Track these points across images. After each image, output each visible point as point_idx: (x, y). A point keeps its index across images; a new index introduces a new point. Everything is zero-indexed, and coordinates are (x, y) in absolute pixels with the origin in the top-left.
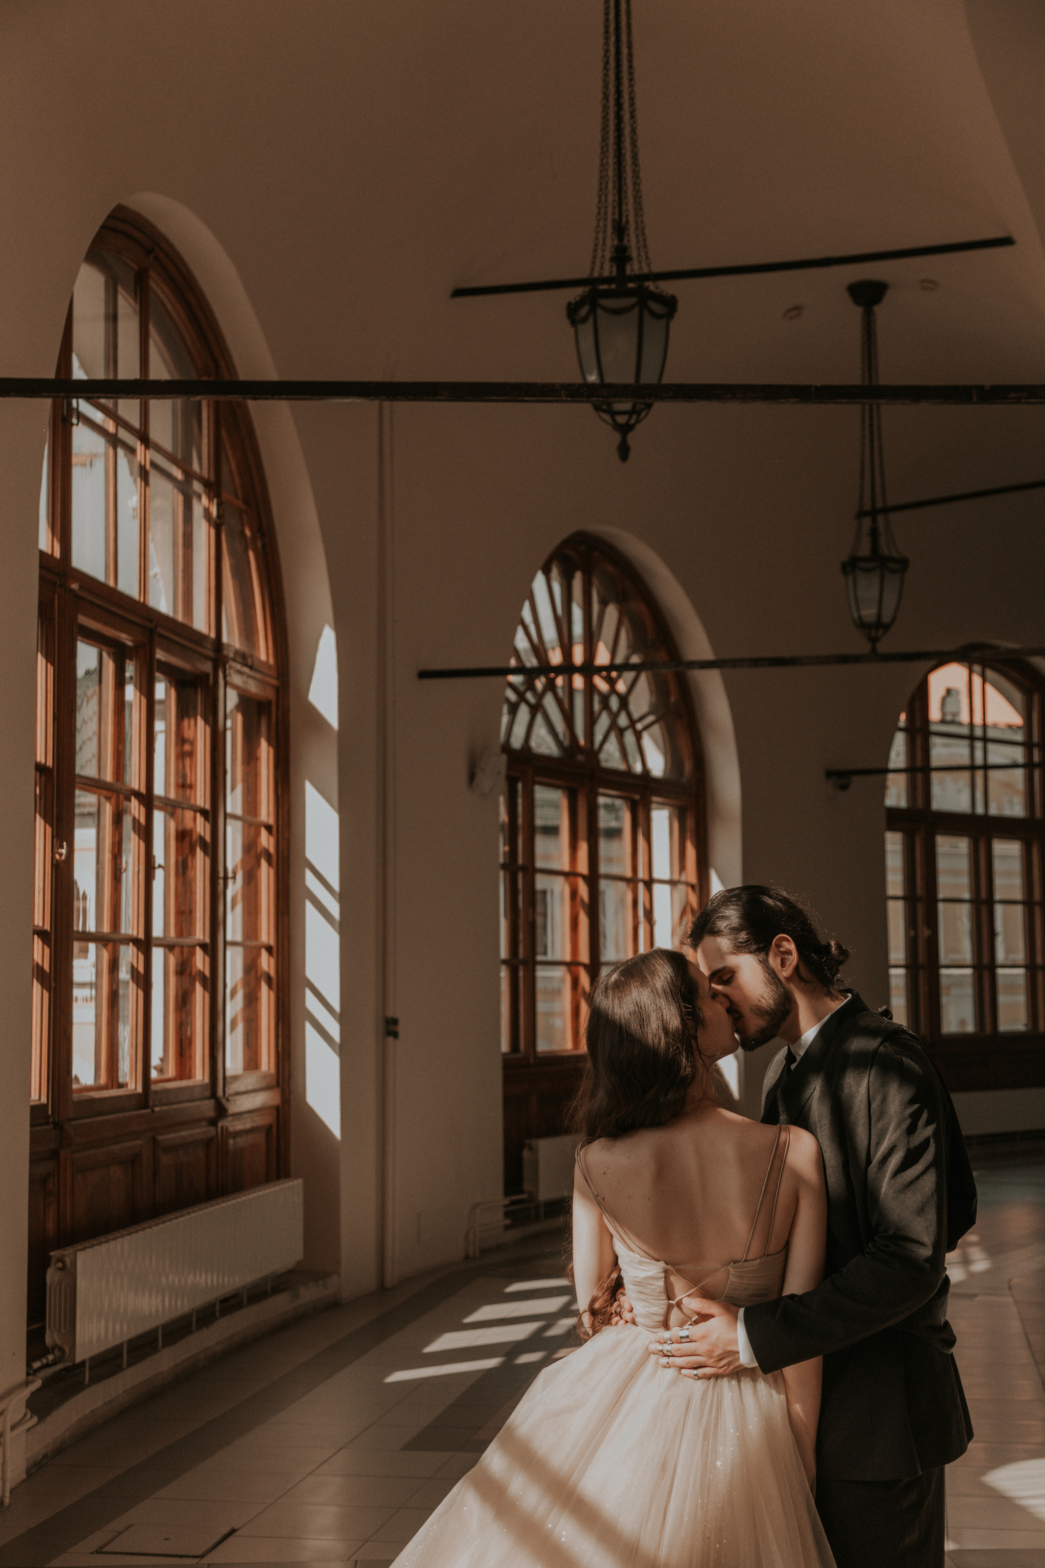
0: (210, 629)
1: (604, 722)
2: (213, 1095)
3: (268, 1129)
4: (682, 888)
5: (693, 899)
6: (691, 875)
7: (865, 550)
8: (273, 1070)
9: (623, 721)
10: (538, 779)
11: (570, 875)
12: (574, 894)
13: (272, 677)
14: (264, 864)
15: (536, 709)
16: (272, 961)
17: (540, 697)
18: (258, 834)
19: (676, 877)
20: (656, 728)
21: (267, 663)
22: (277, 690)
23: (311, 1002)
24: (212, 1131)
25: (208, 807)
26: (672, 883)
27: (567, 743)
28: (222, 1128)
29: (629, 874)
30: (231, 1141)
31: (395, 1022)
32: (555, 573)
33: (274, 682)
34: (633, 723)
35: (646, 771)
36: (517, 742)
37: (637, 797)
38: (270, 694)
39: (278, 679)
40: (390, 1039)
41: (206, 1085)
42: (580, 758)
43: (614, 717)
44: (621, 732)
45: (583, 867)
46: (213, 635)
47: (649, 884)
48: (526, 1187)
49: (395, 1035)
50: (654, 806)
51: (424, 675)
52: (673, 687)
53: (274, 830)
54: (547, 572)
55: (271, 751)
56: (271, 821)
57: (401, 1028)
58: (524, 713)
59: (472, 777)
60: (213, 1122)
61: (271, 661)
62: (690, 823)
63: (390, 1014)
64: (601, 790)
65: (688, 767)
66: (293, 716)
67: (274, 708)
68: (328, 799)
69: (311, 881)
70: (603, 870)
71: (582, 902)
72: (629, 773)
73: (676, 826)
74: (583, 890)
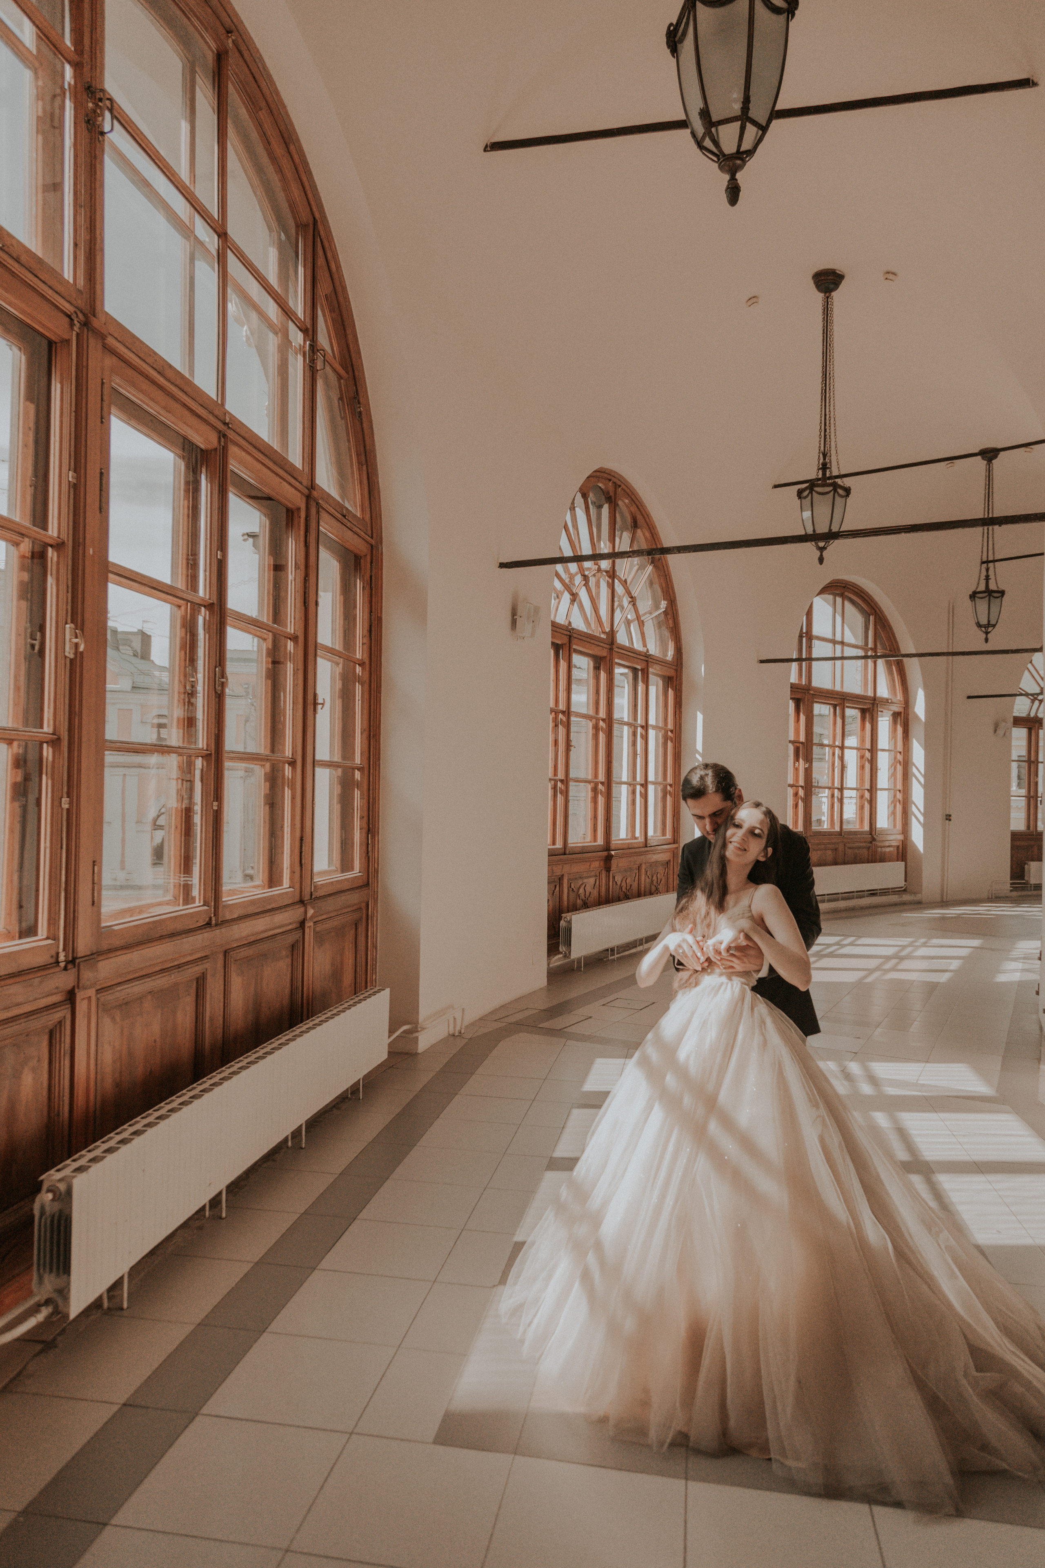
2: (872, 834)
3: (898, 847)
8: (900, 829)
14: (898, 765)
16: (901, 795)
18: (895, 755)
21: (901, 702)
22: (904, 710)
23: (914, 809)
24: (869, 845)
25: (871, 748)
28: (876, 844)
30: (880, 848)
31: (950, 816)
33: (903, 707)
38: (902, 710)
40: (948, 821)
41: (868, 831)
48: (1026, 878)
49: (950, 820)
51: (969, 697)
53: (903, 753)
55: (902, 729)
56: (901, 751)
57: (953, 818)
59: (995, 731)
60: (871, 842)
61: (902, 699)
63: (948, 813)
66: (910, 717)
67: (902, 715)
68: (920, 744)
69: (914, 770)
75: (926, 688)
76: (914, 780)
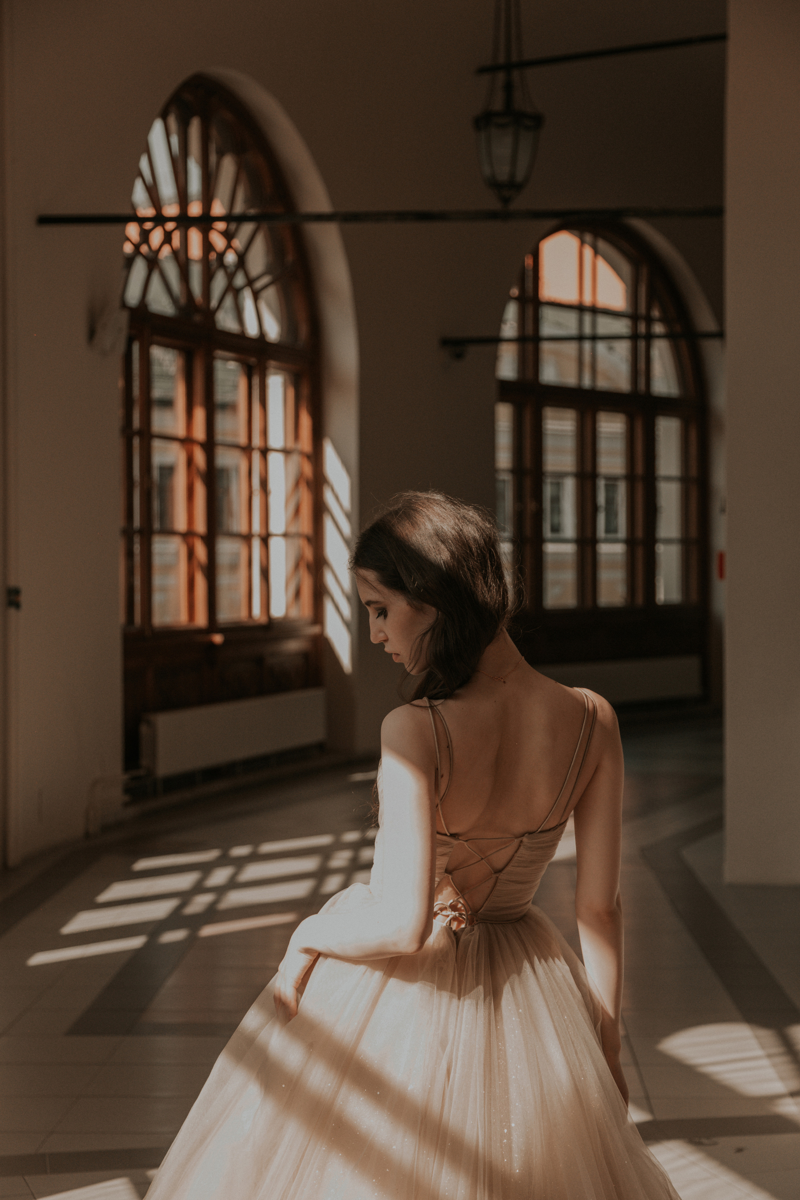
1: (219, 282)
4: (295, 458)
5: (308, 470)
6: (306, 444)
7: (498, 105)
9: (240, 280)
10: (154, 338)
11: (187, 441)
12: (190, 461)
15: (150, 264)
17: (156, 251)
19: (291, 444)
26: (286, 452)
27: (183, 301)
29: (243, 440)
31: (17, 591)
32: (172, 120)
34: (250, 282)
35: (262, 335)
36: (133, 299)
37: (253, 360)
40: (12, 611)
42: (197, 318)
43: (230, 277)
44: (237, 292)
45: (199, 433)
47: (265, 452)
48: (144, 762)
49: (16, 605)
50: (271, 370)
51: (43, 220)
52: (289, 246)
54: (165, 120)
57: (24, 599)
58: (139, 267)
59: (91, 334)
62: (305, 391)
63: (13, 582)
64: (218, 353)
65: (304, 331)
70: (219, 437)
71: (198, 470)
72: (242, 336)
73: (291, 393)
74: (200, 458)
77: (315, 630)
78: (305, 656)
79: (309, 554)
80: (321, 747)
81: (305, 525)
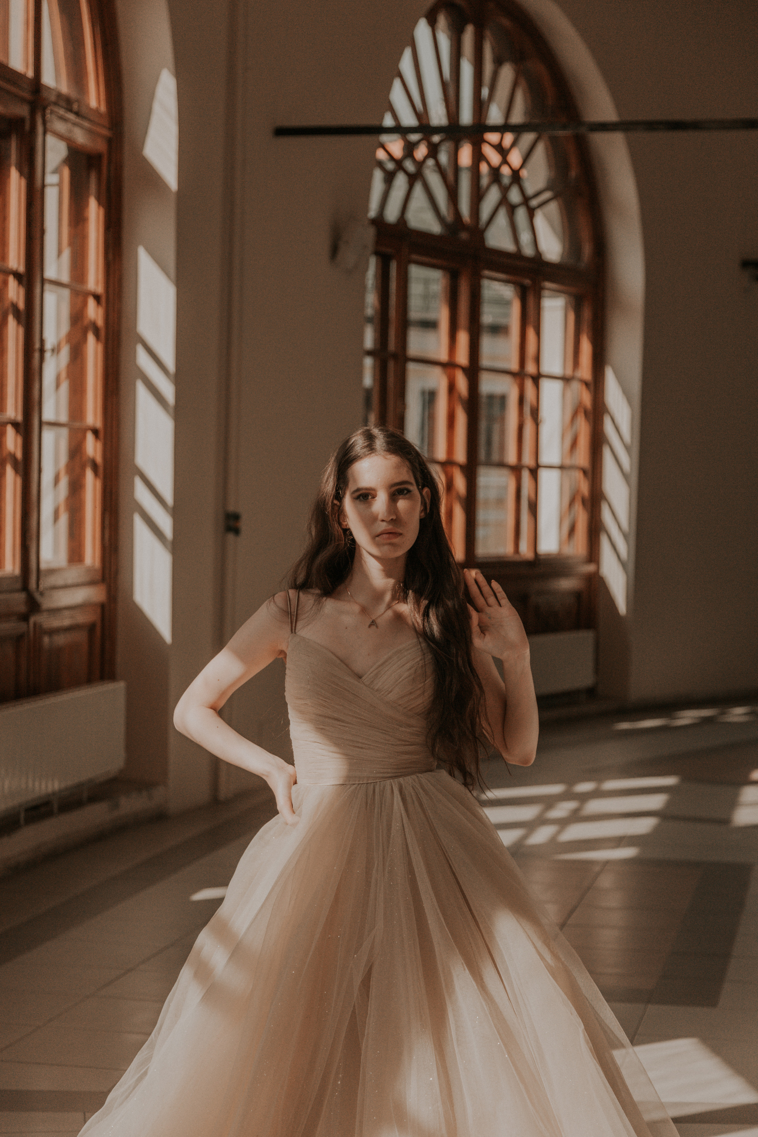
0: (27, 67)
1: (492, 196)
2: (25, 587)
3: (91, 628)
4: (576, 386)
5: (587, 399)
6: (585, 371)
8: (98, 564)
9: (515, 196)
10: (414, 257)
11: (449, 366)
12: (452, 387)
13: (104, 126)
14: (91, 339)
15: (413, 178)
16: (99, 445)
17: (420, 165)
18: (85, 304)
19: (569, 372)
20: (553, 207)
21: (97, 111)
22: (110, 141)
23: (141, 493)
24: (22, 627)
25: (22, 269)
26: (566, 380)
27: (449, 218)
28: (35, 624)
29: (514, 366)
30: (46, 640)
31: (236, 517)
32: (442, 21)
33: (105, 132)
34: (526, 200)
35: (538, 254)
36: (392, 215)
37: (527, 282)
38: (101, 146)
39: (110, 129)
40: (231, 537)
41: (16, 577)
42: (464, 236)
43: (505, 191)
44: (512, 209)
45: (462, 357)
46: (30, 74)
47: (536, 379)
49: (236, 531)
50: (546, 293)
51: (281, 132)
52: (573, 160)
53: (103, 300)
54: (432, 23)
55: (102, 212)
56: (100, 290)
57: (244, 525)
58: (401, 181)
59: (334, 250)
60: (25, 618)
61: (103, 108)
62: (587, 314)
63: (231, 508)
64: (487, 273)
65: (587, 250)
66: (127, 173)
67: (105, 162)
68: (163, 268)
69: (143, 359)
70: (485, 361)
71: (460, 396)
72: (518, 255)
73: (572, 317)
74: (462, 383)
75: (179, 74)
76: (142, 392)
77: (591, 568)
78: (578, 595)
79: (585, 488)
80: (591, 692)
81: (582, 458)
